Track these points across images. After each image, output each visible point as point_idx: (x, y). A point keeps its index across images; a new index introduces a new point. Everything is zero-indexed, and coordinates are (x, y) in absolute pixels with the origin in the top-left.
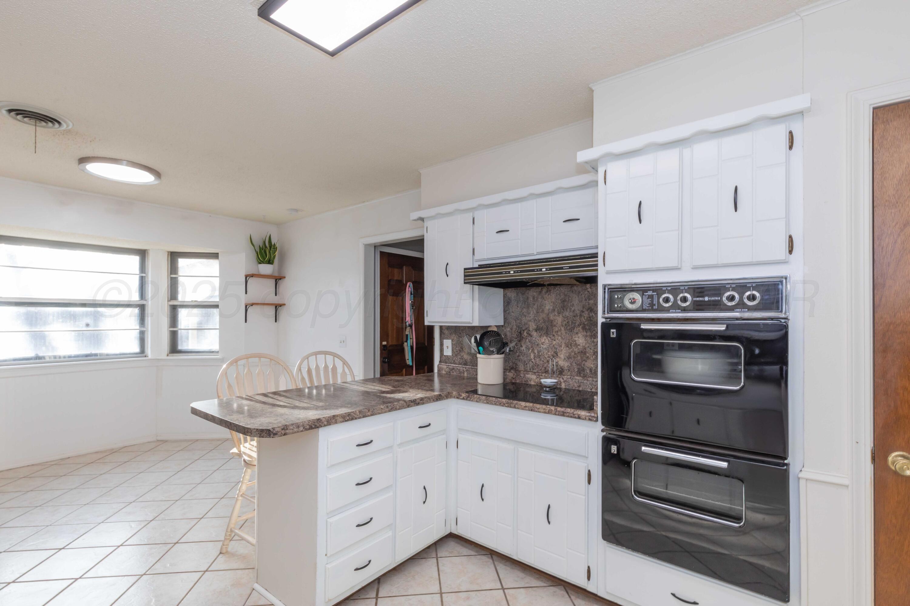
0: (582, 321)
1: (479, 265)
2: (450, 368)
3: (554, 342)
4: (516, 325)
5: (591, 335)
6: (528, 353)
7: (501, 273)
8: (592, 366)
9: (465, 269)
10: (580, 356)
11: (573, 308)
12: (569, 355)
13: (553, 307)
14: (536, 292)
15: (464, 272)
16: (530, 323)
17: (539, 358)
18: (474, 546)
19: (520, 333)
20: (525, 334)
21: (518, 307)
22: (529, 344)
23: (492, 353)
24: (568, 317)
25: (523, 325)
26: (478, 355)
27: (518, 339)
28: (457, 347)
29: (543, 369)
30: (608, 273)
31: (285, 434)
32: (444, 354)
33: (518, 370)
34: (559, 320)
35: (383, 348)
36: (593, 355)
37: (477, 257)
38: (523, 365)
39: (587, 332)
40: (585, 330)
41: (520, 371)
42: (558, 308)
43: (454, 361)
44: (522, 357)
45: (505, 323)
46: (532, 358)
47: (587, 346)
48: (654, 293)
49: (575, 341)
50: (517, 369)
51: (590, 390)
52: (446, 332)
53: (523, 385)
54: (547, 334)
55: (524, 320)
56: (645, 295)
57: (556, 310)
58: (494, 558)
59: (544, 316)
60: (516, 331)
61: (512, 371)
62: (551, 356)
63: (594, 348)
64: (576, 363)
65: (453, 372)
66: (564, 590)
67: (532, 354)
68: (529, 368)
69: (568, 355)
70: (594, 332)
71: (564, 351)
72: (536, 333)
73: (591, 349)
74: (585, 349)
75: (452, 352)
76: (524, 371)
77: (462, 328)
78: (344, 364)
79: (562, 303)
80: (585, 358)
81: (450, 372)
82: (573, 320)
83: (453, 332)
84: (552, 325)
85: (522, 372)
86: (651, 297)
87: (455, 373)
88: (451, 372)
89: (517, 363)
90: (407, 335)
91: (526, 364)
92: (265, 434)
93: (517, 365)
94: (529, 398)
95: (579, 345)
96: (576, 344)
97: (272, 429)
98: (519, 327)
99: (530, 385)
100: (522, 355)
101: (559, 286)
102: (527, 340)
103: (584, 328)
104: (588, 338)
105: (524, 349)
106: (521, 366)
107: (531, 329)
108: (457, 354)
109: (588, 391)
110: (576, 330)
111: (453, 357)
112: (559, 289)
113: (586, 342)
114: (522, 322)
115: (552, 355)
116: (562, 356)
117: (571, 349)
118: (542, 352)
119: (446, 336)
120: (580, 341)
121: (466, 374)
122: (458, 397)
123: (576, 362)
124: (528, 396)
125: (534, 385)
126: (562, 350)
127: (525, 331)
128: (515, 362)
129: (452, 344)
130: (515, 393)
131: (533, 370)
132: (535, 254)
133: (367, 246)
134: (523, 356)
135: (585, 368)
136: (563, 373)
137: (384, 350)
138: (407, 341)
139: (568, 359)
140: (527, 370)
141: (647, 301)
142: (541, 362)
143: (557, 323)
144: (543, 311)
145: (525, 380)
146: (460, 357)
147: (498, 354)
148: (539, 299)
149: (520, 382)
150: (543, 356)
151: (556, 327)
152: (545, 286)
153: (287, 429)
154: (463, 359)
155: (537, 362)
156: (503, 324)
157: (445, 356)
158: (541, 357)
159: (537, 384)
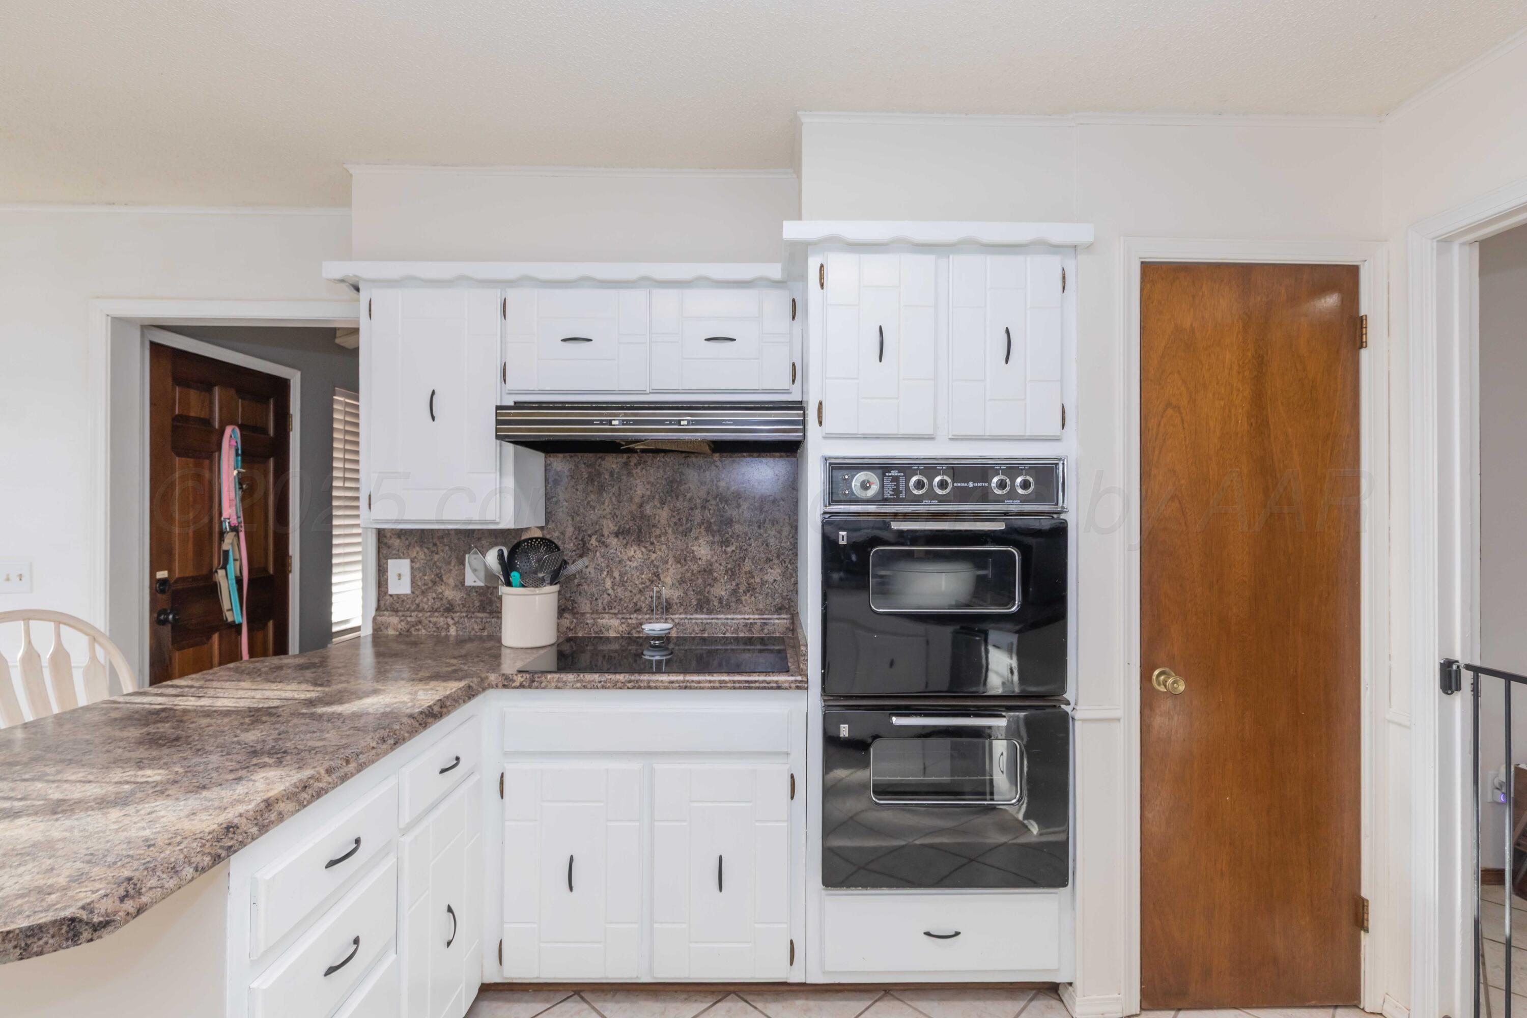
0: (705, 518)
1: (515, 403)
2: (410, 622)
3: (653, 556)
4: (573, 526)
5: (721, 540)
6: (600, 578)
7: (591, 422)
8: (723, 593)
9: (498, 408)
10: (701, 578)
11: (689, 495)
12: (681, 578)
13: (651, 492)
14: (617, 463)
15: (496, 413)
16: (604, 522)
17: (623, 585)
18: (534, 991)
19: (582, 540)
20: (593, 541)
21: (577, 490)
22: (603, 560)
23: (539, 583)
24: (680, 509)
25: (589, 525)
26: (503, 590)
27: (578, 552)
28: (425, 575)
29: (631, 606)
30: (828, 437)
31: (140, 911)
32: (390, 592)
33: (577, 613)
34: (664, 515)
35: (159, 588)
36: (725, 574)
37: (511, 384)
38: (588, 602)
39: (713, 537)
40: (711, 532)
41: (583, 614)
42: (661, 494)
43: (418, 605)
44: (586, 587)
45: (549, 521)
46: (609, 587)
47: (713, 560)
48: (900, 474)
49: (693, 552)
50: (575, 610)
51: (723, 636)
52: (396, 542)
53: (592, 639)
54: (639, 541)
55: (592, 516)
56: (887, 476)
57: (657, 497)
58: (586, 998)
59: (634, 507)
60: (574, 536)
61: (566, 615)
62: (647, 581)
63: (727, 563)
64: (694, 591)
65: (418, 630)
66: (739, 999)
67: (608, 579)
68: (602, 607)
69: (679, 577)
70: (727, 536)
71: (671, 571)
72: (616, 540)
73: (720, 565)
74: (711, 566)
75: (412, 587)
76: (592, 613)
77: (440, 534)
78: (94, 639)
79: (668, 484)
80: (710, 581)
81: (408, 631)
82: (689, 515)
83: (416, 542)
84: (649, 525)
85: (588, 615)
86: (895, 479)
87: (423, 631)
88: (413, 629)
89: (576, 599)
90: (226, 553)
91: (594, 599)
92: (51, 941)
93: (576, 603)
94: (602, 663)
95: (700, 559)
96: (694, 557)
97: (81, 911)
98: (579, 529)
99: (608, 638)
100: (585, 582)
101: (663, 454)
102: (598, 554)
103: (708, 529)
104: (716, 547)
105: (591, 572)
106: (584, 603)
107: (606, 533)
108: (426, 590)
109: (718, 637)
110: (693, 534)
111: (414, 597)
112: (663, 460)
113: (713, 552)
114: (587, 519)
115: (649, 580)
116: (669, 580)
117: (685, 565)
118: (629, 576)
119: (394, 552)
120: (703, 552)
121: (453, 631)
122: (506, 684)
123: (695, 588)
124: (600, 662)
125: (615, 638)
126: (668, 569)
127: (594, 538)
128: (571, 597)
129: (412, 568)
130: (570, 658)
131: (609, 609)
132: (648, 392)
133: (119, 323)
134: (589, 585)
135: (711, 597)
136: (671, 610)
137: (162, 592)
138: (224, 567)
139: (680, 584)
140: (597, 610)
141: (889, 486)
142: (628, 594)
143: (659, 522)
144: (631, 499)
145: (597, 630)
146: (434, 595)
147: (551, 584)
148: (624, 477)
149: (585, 635)
150: (631, 581)
151: (658, 528)
152: (637, 452)
153: (139, 893)
154: (441, 599)
155: (620, 595)
156: (544, 525)
157: (391, 596)
158: (626, 584)
159: (621, 635)
